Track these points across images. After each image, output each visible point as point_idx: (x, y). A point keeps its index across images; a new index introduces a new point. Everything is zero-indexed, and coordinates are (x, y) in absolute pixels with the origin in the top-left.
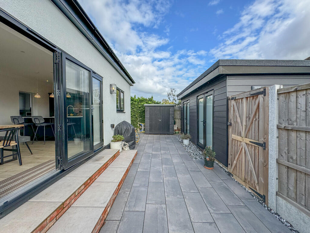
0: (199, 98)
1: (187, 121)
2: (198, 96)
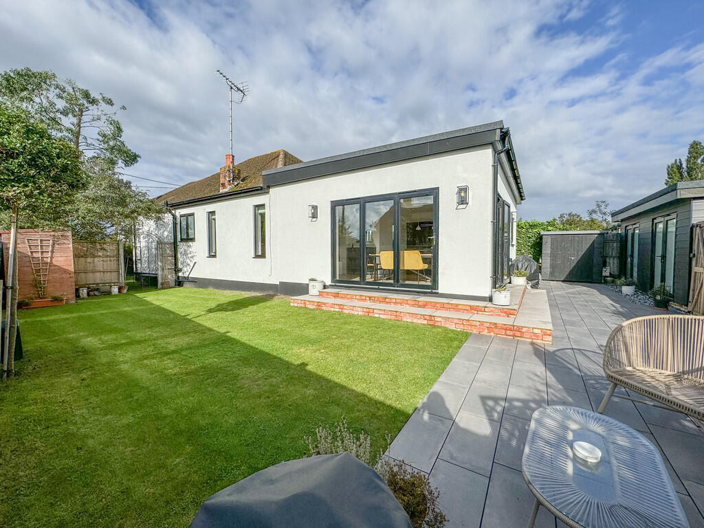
0: (655, 221)
1: (632, 261)
2: (655, 219)
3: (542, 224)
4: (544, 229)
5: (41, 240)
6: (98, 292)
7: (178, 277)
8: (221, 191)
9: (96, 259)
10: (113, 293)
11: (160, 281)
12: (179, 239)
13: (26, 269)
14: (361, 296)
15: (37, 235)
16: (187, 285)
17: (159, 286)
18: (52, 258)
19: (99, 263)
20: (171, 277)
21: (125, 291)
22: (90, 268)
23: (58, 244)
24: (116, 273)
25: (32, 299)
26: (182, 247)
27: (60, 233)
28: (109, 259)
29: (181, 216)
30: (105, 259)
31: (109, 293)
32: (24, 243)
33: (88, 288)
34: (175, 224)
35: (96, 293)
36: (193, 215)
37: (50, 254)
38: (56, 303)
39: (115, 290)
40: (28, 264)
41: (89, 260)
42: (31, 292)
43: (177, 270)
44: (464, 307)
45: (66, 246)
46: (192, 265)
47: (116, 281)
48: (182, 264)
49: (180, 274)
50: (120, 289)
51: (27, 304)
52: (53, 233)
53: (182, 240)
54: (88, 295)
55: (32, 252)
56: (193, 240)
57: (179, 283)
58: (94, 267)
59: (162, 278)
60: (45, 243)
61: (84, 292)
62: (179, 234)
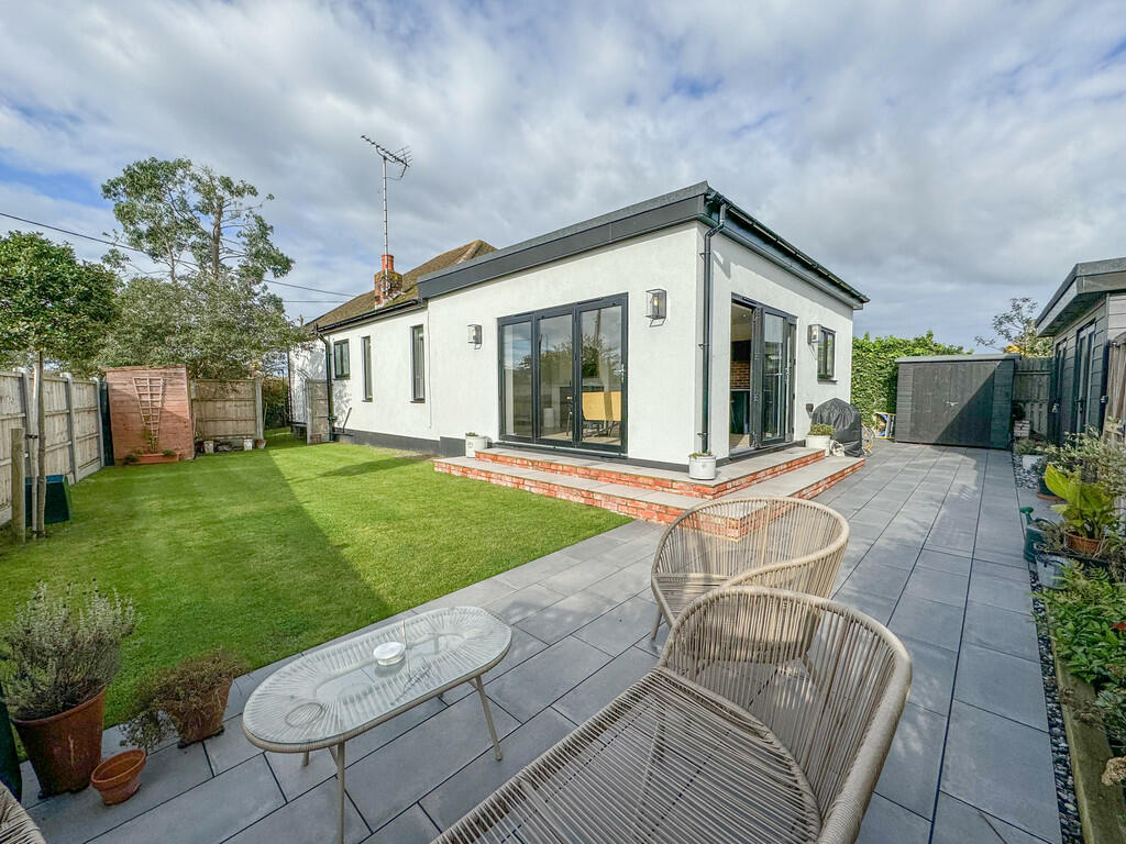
0: (1080, 336)
2: (1080, 331)
3: (906, 343)
4: (907, 352)
5: (150, 380)
6: (227, 446)
7: (334, 429)
8: (376, 308)
9: (228, 404)
10: (246, 449)
11: (309, 433)
12: (333, 376)
13: (134, 415)
14: (522, 459)
15: (145, 374)
16: (343, 440)
17: (309, 440)
18: (163, 402)
19: (231, 408)
20: (324, 430)
21: (263, 446)
22: (220, 415)
23: (172, 385)
24: (253, 422)
25: (139, 453)
26: (337, 386)
27: (172, 371)
28: (243, 403)
29: (336, 344)
30: (238, 403)
31: (241, 449)
32: (131, 383)
33: (215, 441)
34: (328, 355)
35: (225, 448)
36: (346, 341)
37: (160, 398)
38: (167, 460)
39: (249, 444)
40: (135, 409)
41: (219, 405)
42: (140, 445)
43: (332, 419)
44: (646, 481)
45: (179, 387)
46: (347, 411)
47: (253, 432)
48: (337, 410)
49: (336, 425)
50: (256, 443)
51: (133, 460)
52: (163, 371)
53: (337, 377)
54: (216, 450)
55: (140, 395)
56: (347, 377)
57: (335, 436)
58: (226, 413)
59: (312, 431)
60: (155, 383)
61: (209, 446)
62: (333, 369)
